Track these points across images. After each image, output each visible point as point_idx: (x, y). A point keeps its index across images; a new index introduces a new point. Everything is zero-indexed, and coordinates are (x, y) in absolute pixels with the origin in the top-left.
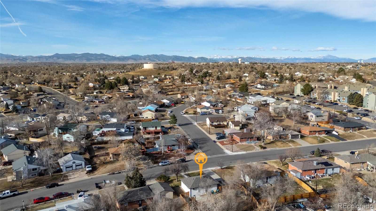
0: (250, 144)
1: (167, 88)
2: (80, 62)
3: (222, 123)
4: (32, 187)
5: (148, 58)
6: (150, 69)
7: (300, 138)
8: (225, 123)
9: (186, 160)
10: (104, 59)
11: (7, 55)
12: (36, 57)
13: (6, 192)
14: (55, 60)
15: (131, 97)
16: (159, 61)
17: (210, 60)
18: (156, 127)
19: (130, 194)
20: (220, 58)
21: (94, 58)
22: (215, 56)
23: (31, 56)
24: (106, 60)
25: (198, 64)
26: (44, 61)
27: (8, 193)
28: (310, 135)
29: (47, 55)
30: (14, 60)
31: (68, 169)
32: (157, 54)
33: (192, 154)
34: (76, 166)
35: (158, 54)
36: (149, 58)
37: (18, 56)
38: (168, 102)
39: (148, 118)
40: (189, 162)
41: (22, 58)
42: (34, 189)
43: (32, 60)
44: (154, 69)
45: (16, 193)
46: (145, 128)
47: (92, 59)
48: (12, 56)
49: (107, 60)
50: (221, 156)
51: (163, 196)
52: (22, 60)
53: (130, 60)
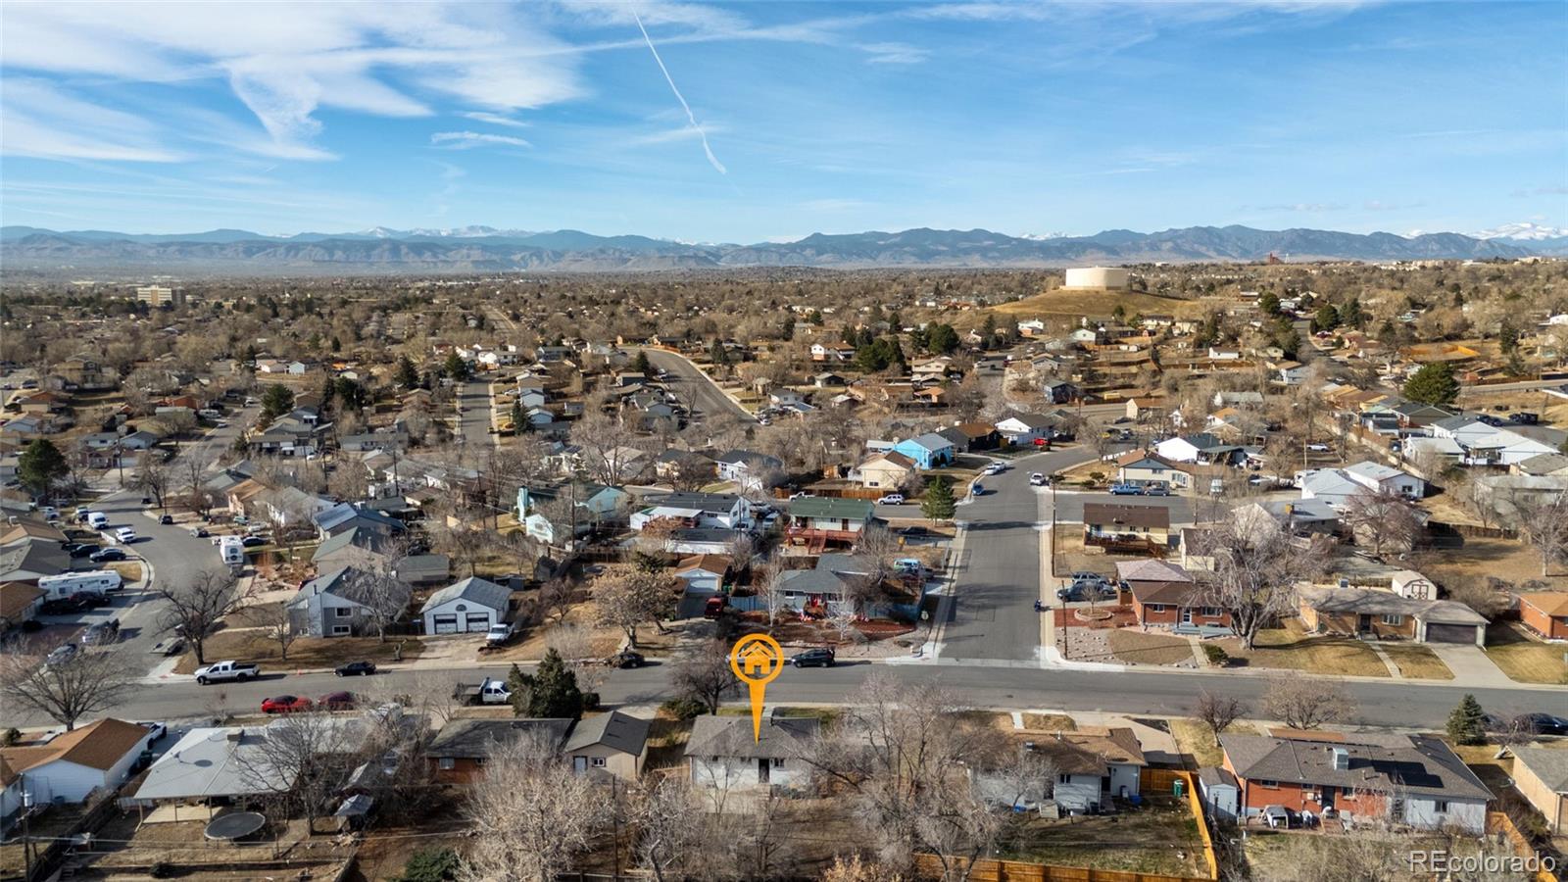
0: (1183, 637)
1: (1115, 370)
2: (892, 266)
3: (1143, 535)
4: (306, 663)
5: (1170, 244)
6: (1088, 292)
7: (1480, 641)
8: (1160, 537)
9: (836, 659)
10: (984, 252)
11: (662, 242)
12: (749, 248)
13: (225, 663)
14: (806, 258)
15: (933, 405)
16: (1221, 253)
17: (1492, 247)
18: (845, 522)
19: (476, 732)
20: (1547, 238)
21: (945, 248)
22: (1524, 225)
23: (733, 245)
24: (990, 255)
25: (1392, 265)
26: (774, 261)
27: (225, 668)
28: (1552, 637)
29: (783, 240)
30: (682, 258)
31: (443, 625)
32: (1216, 226)
33: (886, 642)
34: (469, 621)
35: (1220, 225)
36: (1174, 242)
37: (693, 247)
38: (1026, 429)
39: (881, 486)
40: (846, 668)
41: (707, 252)
42: (306, 671)
43: (735, 259)
44: (1108, 288)
45: (249, 672)
46: (804, 521)
47: (939, 253)
48: (677, 246)
49: (997, 254)
50: (1000, 665)
51: (596, 762)
52: (701, 258)
53: (1088, 252)
